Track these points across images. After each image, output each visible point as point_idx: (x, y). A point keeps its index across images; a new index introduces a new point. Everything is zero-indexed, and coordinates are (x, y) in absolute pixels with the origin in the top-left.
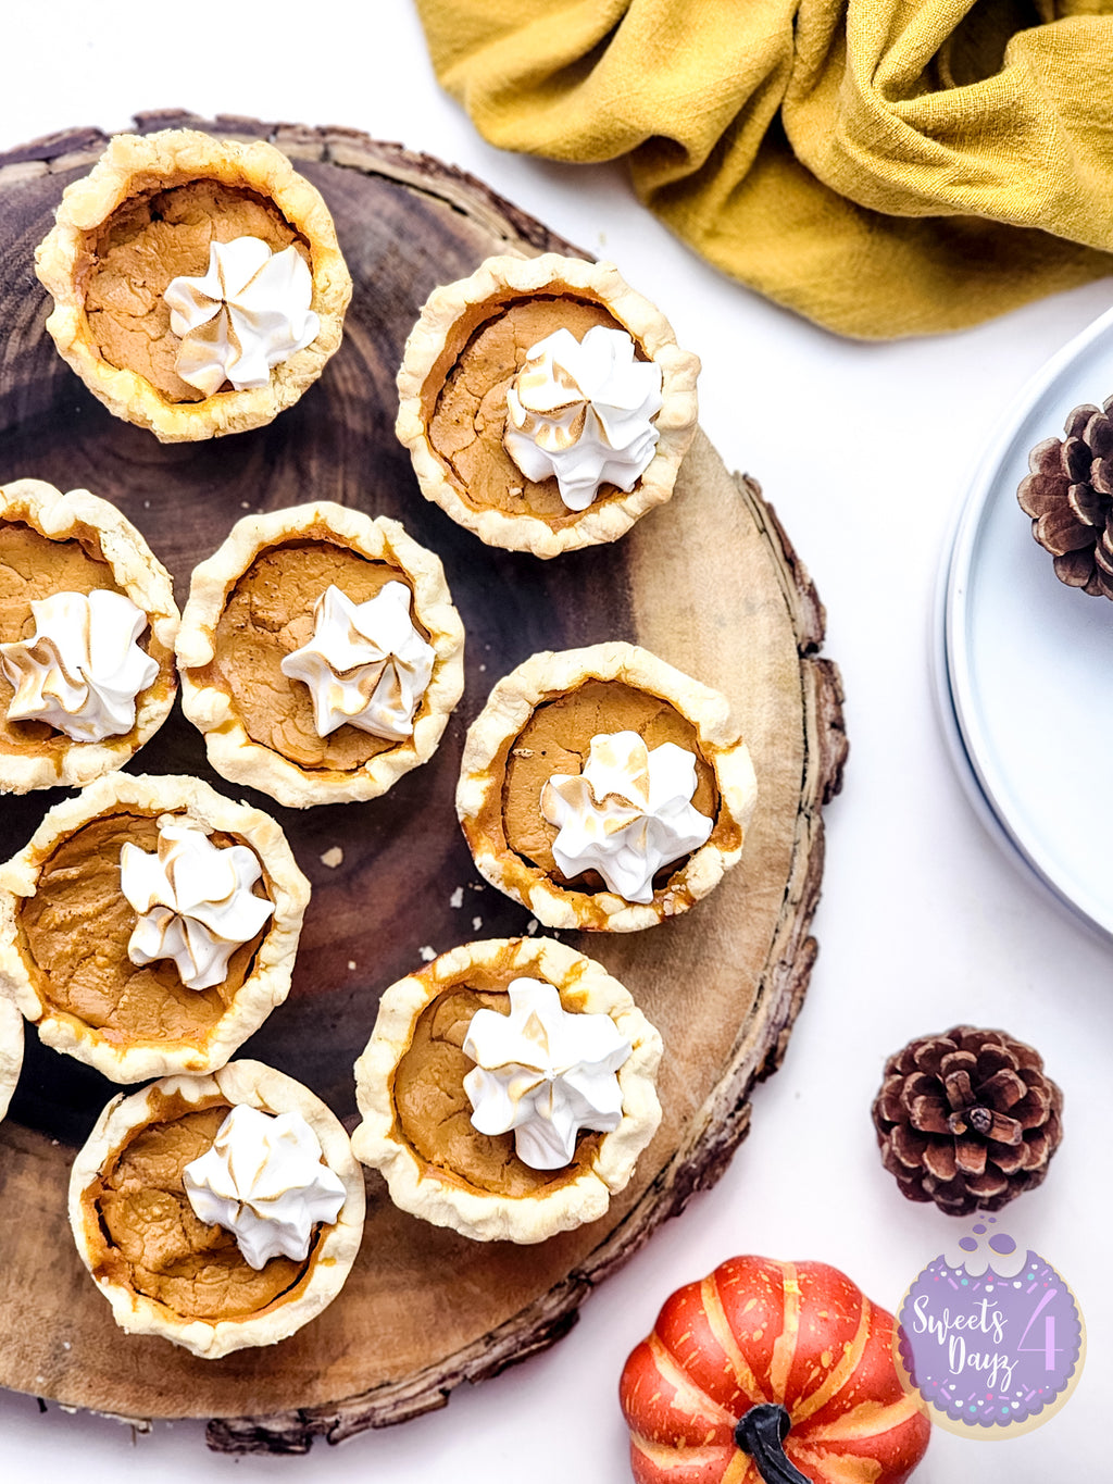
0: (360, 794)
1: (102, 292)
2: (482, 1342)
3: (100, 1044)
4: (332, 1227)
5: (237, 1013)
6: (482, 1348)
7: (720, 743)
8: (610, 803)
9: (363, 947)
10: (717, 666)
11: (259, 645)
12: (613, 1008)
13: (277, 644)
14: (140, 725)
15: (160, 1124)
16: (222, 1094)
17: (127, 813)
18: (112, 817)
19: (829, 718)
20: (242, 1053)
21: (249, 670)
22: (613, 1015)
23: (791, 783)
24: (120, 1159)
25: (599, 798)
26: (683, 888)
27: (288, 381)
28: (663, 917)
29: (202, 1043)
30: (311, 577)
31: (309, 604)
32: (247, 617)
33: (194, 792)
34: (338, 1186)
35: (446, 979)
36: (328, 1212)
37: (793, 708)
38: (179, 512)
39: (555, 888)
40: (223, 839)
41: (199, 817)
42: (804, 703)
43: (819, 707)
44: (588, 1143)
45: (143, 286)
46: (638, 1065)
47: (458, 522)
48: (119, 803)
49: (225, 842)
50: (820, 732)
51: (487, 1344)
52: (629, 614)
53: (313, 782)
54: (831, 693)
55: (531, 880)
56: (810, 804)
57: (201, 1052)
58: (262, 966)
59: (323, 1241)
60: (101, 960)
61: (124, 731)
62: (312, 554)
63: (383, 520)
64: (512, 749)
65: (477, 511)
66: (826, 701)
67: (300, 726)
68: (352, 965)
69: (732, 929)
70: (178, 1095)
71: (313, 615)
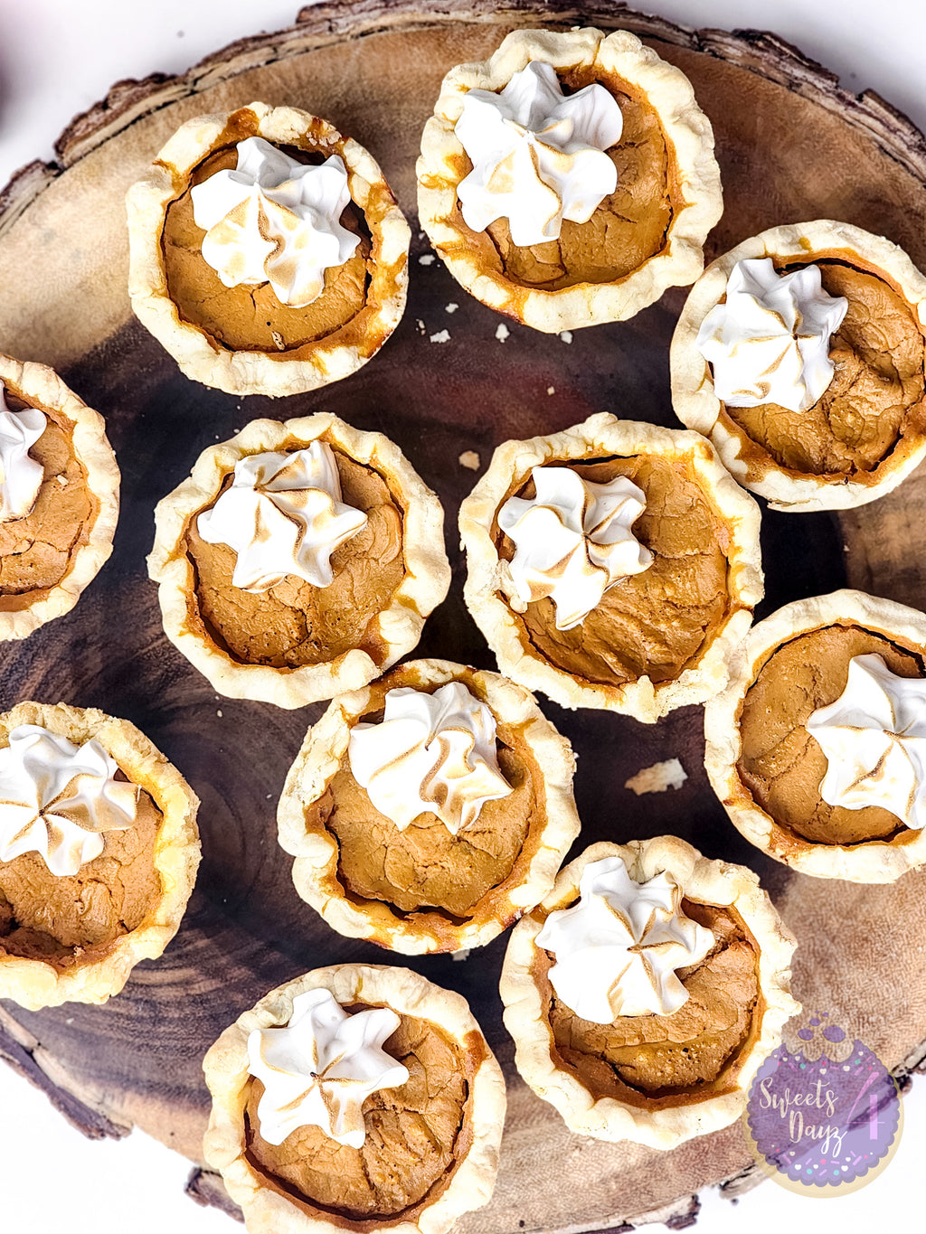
0: (395, 455)
1: (104, 930)
2: (799, 90)
3: (736, 545)
4: (774, 258)
5: (642, 444)
6: (805, 86)
7: (168, 176)
8: (272, 233)
9: (530, 391)
10: (116, 236)
11: (322, 619)
12: (446, 131)
13: (311, 605)
14: (450, 676)
15: (775, 458)
16: (718, 420)
17: (531, 641)
18: (542, 652)
19: (102, 114)
20: (674, 423)
21: (349, 617)
22: (451, 127)
23: (175, 114)
24: (823, 473)
25: (273, 246)
26: (309, 135)
27: (82, 725)
28: (345, 138)
29: (686, 459)
30: (240, 610)
31: (263, 598)
32: (305, 644)
33: (478, 594)
34: (737, 274)
35: (507, 289)
36: (763, 269)
37: (111, 149)
38: (260, 766)
39: (375, 245)
40: (504, 548)
41: (497, 577)
42: (102, 143)
43: (97, 129)
44: (574, 82)
45: (80, 900)
46: (481, 77)
47: (118, 512)
48: (526, 653)
49: (506, 544)
50: (117, 115)
51: (799, 85)
52: (118, 336)
53: (410, 500)
54: (79, 125)
55: (380, 269)
56: (183, 87)
57: (693, 456)
58: (590, 449)
59: (791, 258)
60: (669, 592)
61: (463, 688)
62: (219, 620)
63: (152, 576)
64: (281, 351)
65: (98, 500)
66: (88, 125)
67: (370, 543)
68: (551, 391)
69: (328, 89)
70: (742, 456)
71: (270, 587)
